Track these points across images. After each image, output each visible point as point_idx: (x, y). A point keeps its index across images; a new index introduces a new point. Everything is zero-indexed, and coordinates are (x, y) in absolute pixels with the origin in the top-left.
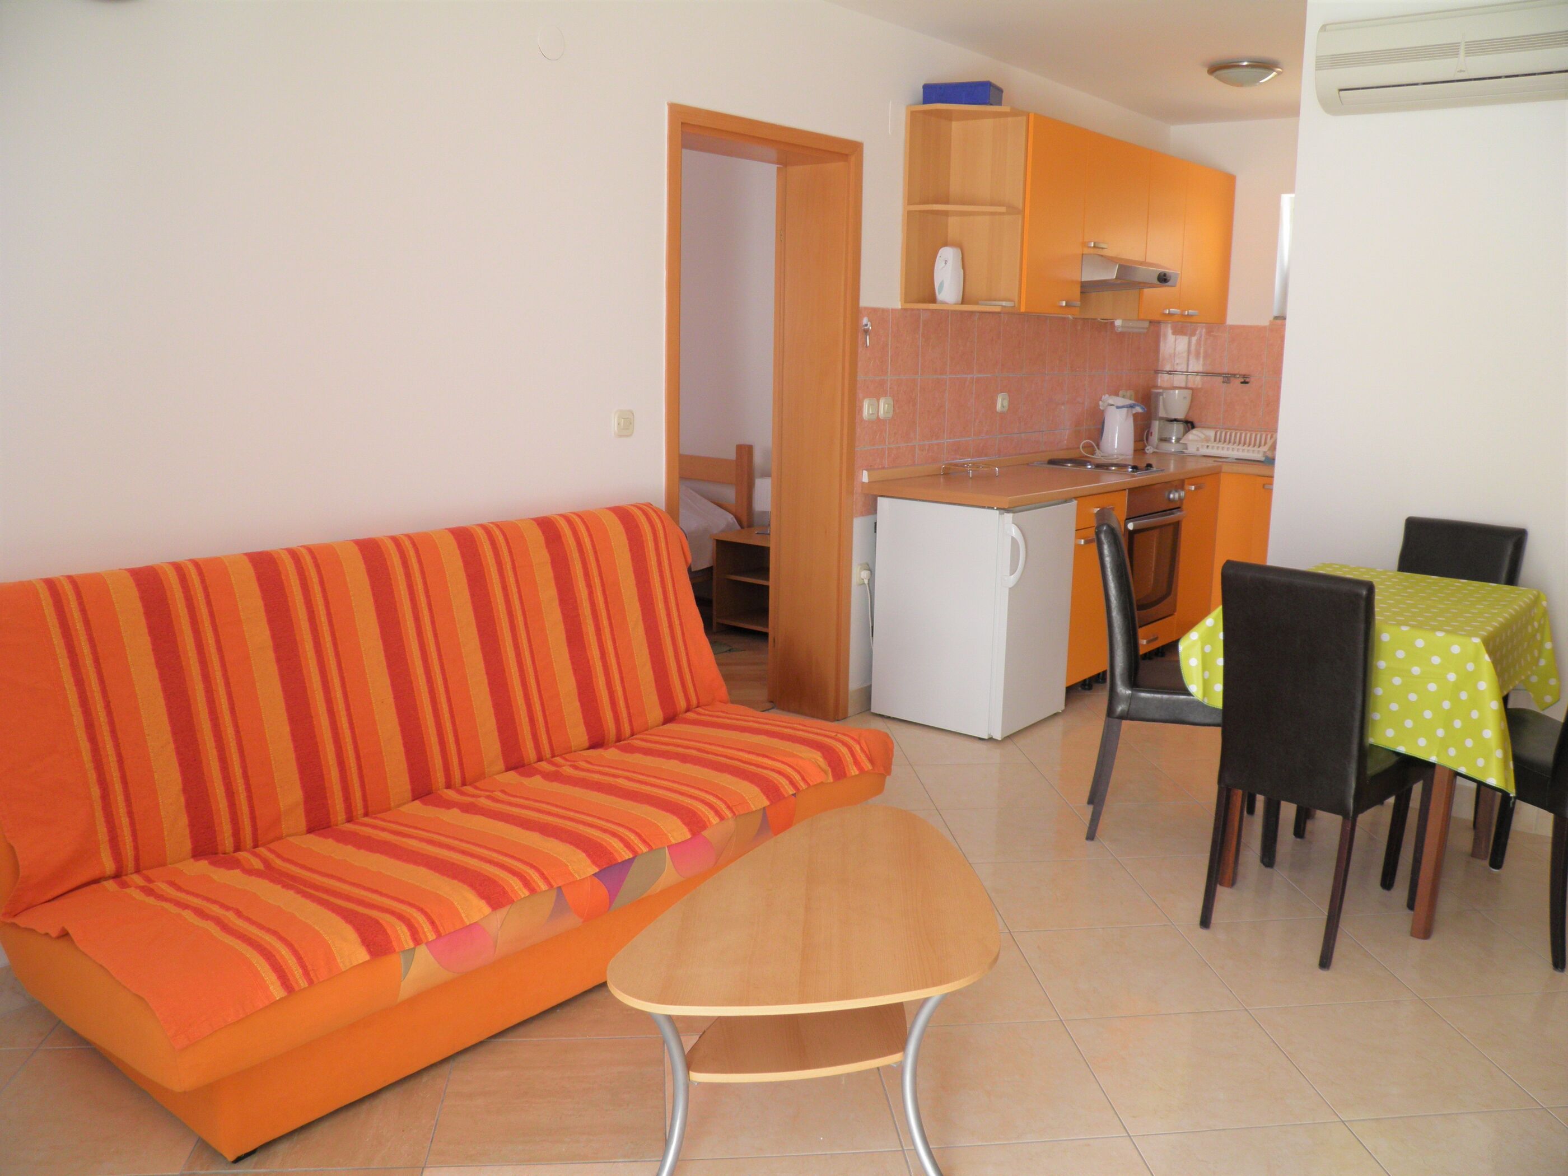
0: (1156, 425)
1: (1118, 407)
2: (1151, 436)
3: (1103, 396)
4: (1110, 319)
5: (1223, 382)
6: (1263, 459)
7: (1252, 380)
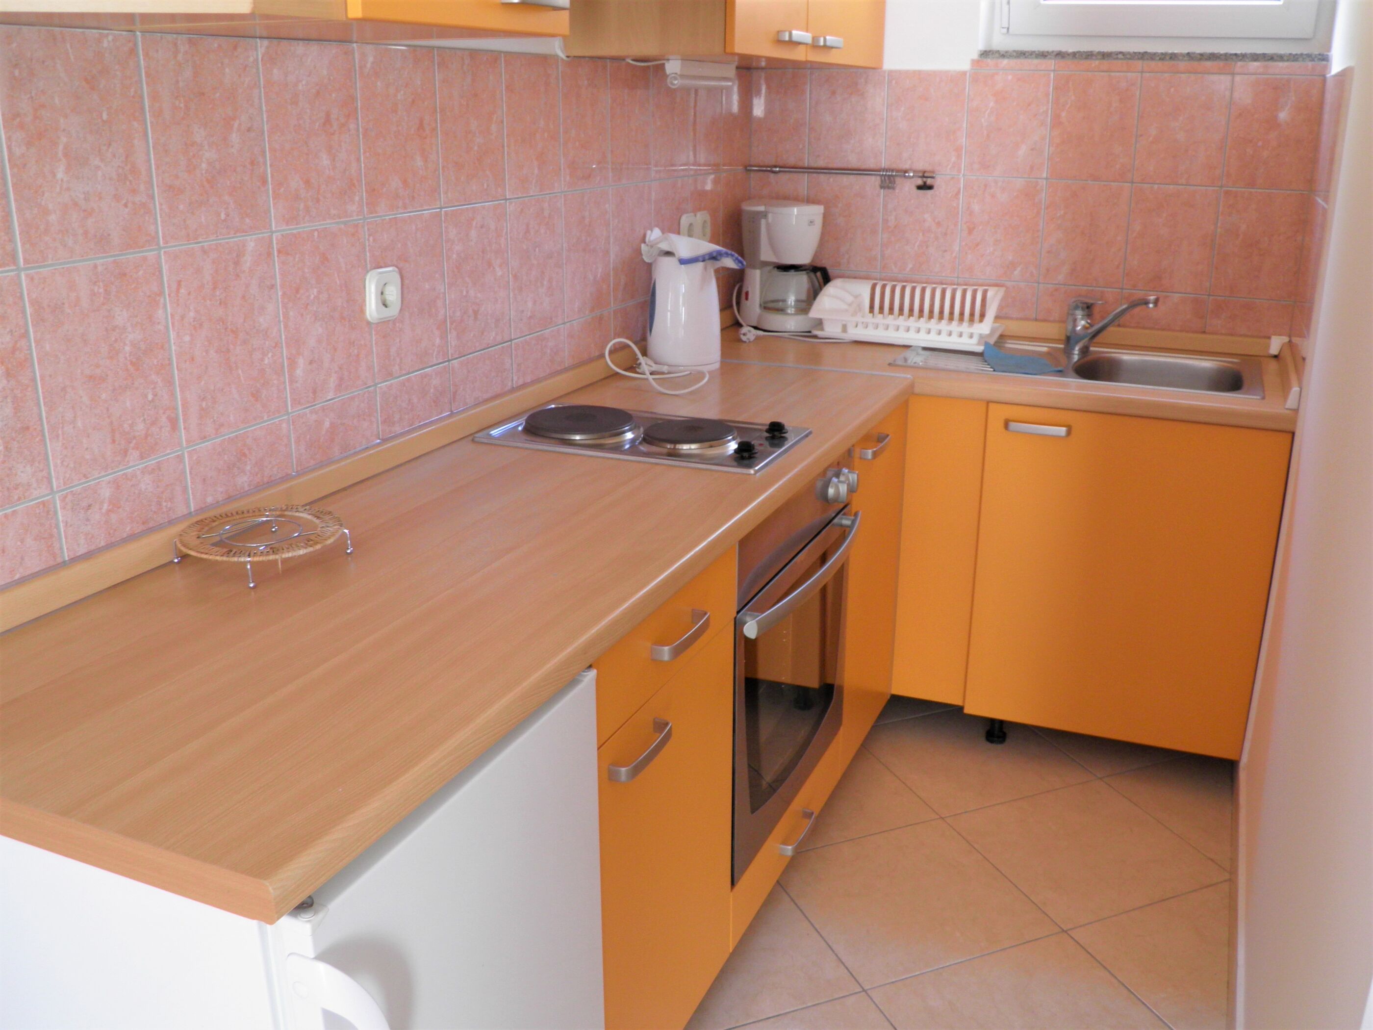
0: (755, 280)
1: (683, 262)
2: (747, 298)
3: (649, 232)
4: (655, 60)
5: (881, 187)
6: (980, 349)
7: (938, 182)
